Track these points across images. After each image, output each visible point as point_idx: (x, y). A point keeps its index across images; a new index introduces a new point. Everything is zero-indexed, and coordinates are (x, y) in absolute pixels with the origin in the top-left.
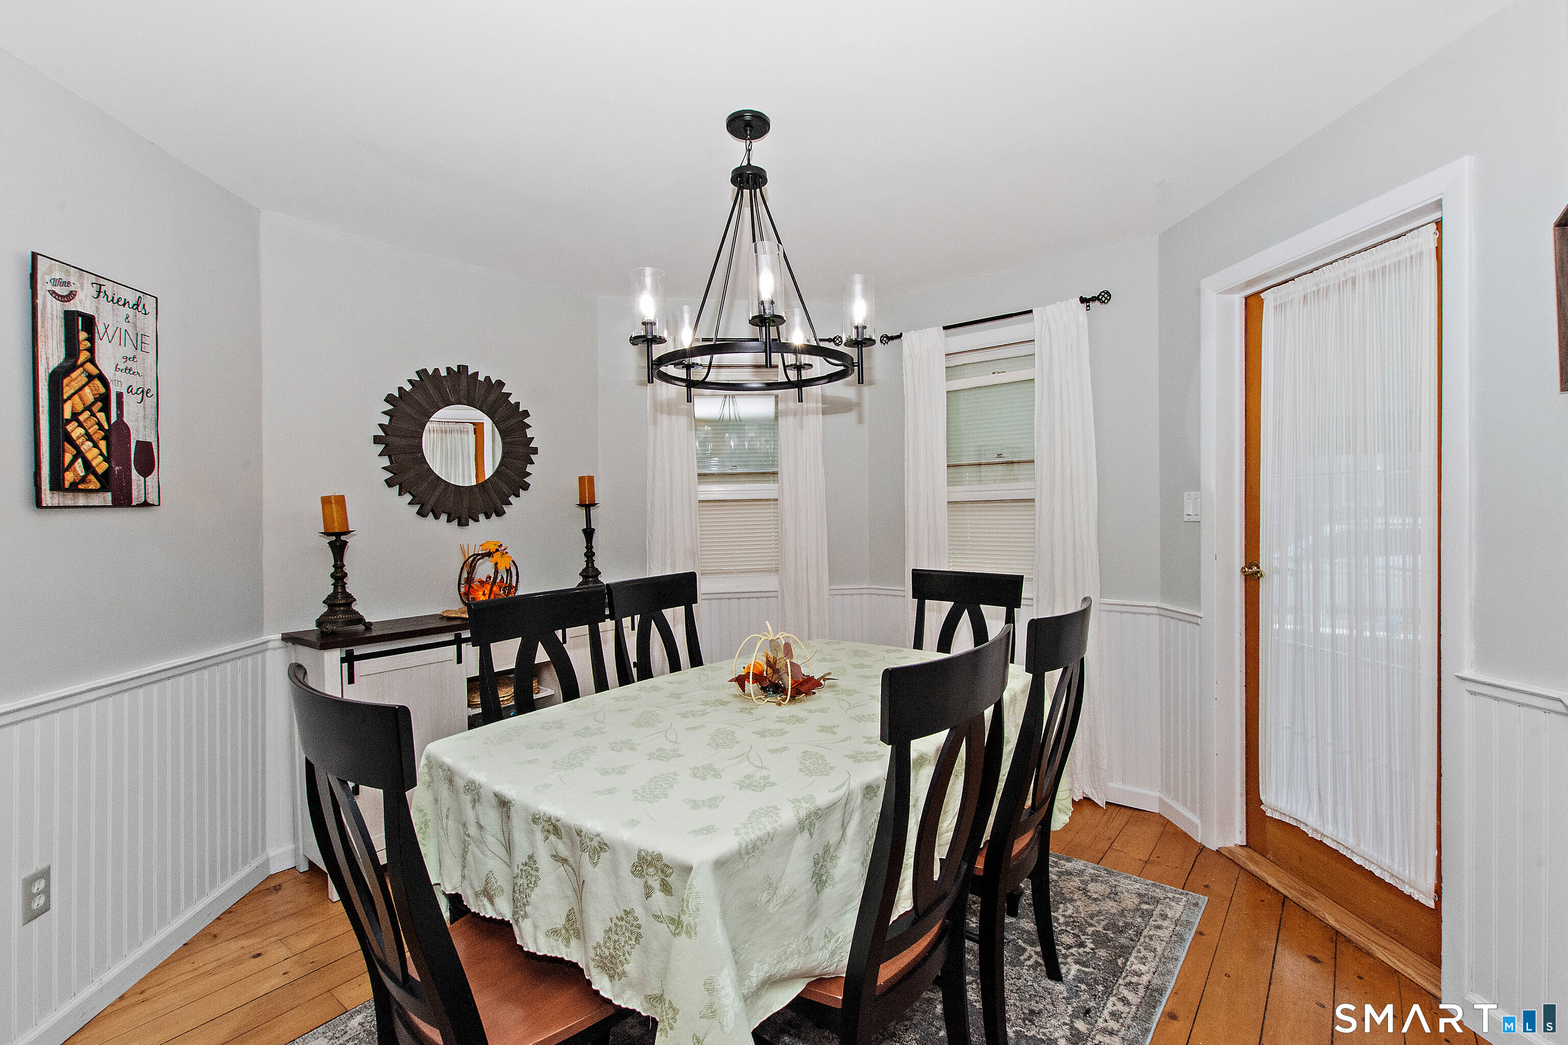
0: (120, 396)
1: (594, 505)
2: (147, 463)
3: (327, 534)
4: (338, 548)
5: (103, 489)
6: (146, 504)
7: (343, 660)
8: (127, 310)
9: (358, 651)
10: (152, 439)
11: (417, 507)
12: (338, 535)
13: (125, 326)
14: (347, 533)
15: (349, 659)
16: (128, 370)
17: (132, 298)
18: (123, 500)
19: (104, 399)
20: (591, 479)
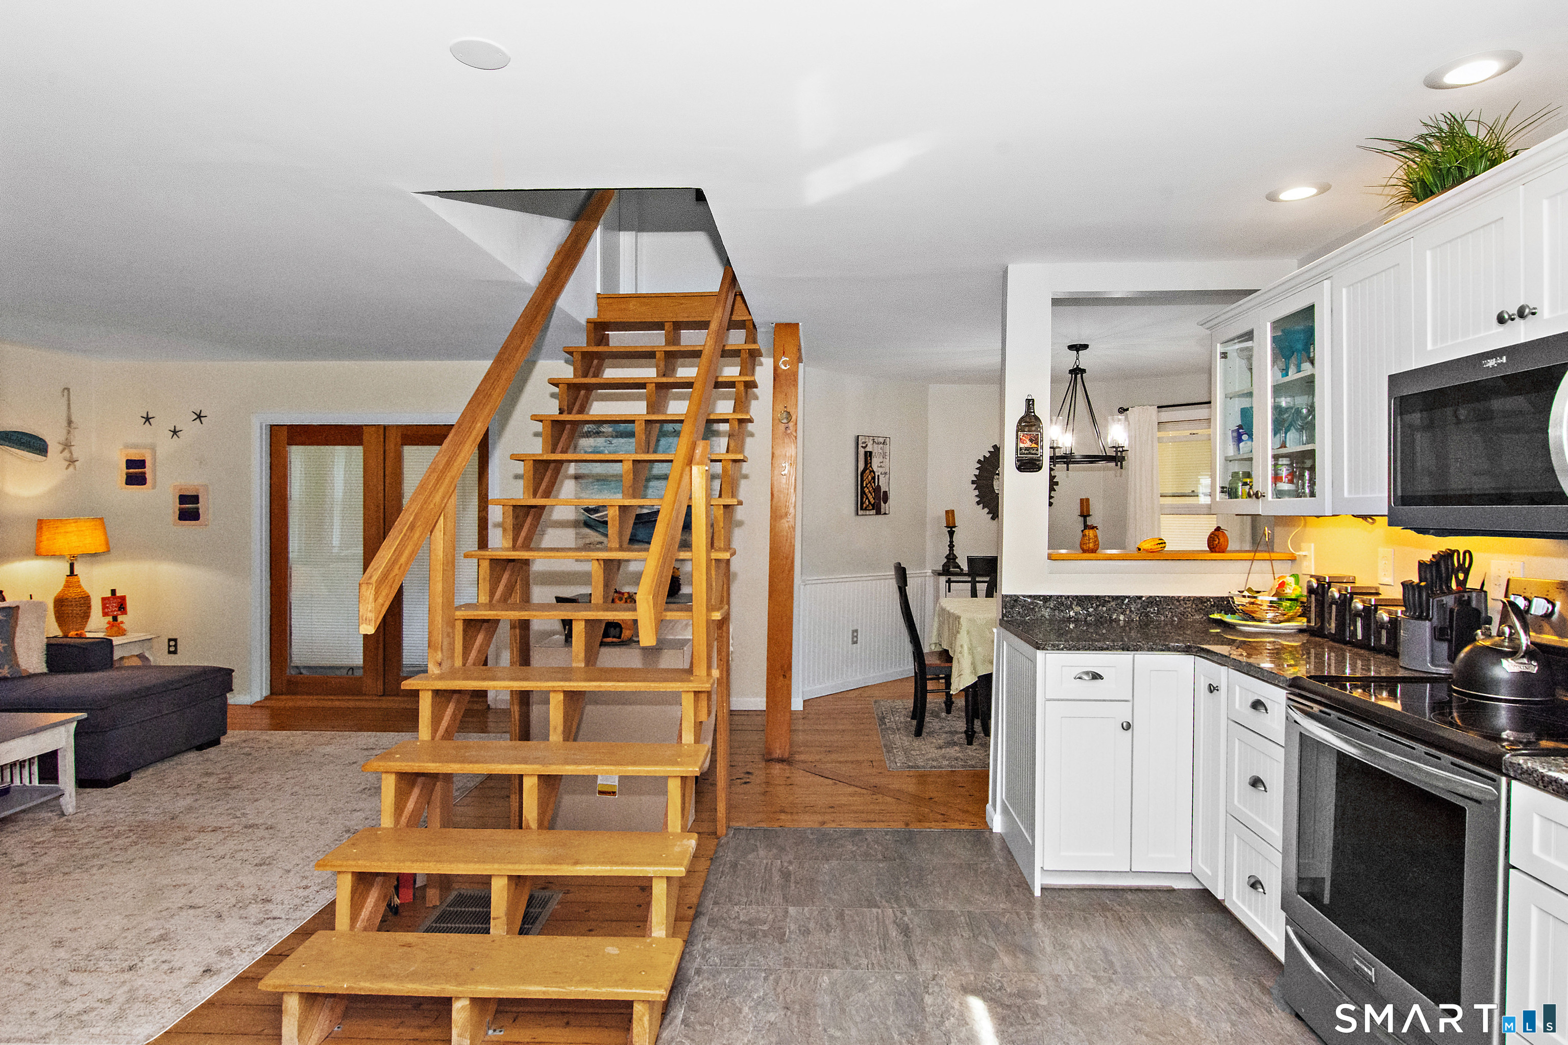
0: (878, 476)
1: (1089, 515)
2: (886, 498)
3: (947, 527)
4: (951, 533)
5: (873, 509)
6: (885, 514)
7: (947, 582)
8: (882, 445)
9: (953, 578)
10: (887, 490)
11: (991, 515)
12: (951, 528)
13: (881, 451)
14: (955, 527)
15: (949, 582)
16: (881, 466)
17: (882, 440)
18: (878, 512)
19: (874, 478)
20: (1088, 500)
